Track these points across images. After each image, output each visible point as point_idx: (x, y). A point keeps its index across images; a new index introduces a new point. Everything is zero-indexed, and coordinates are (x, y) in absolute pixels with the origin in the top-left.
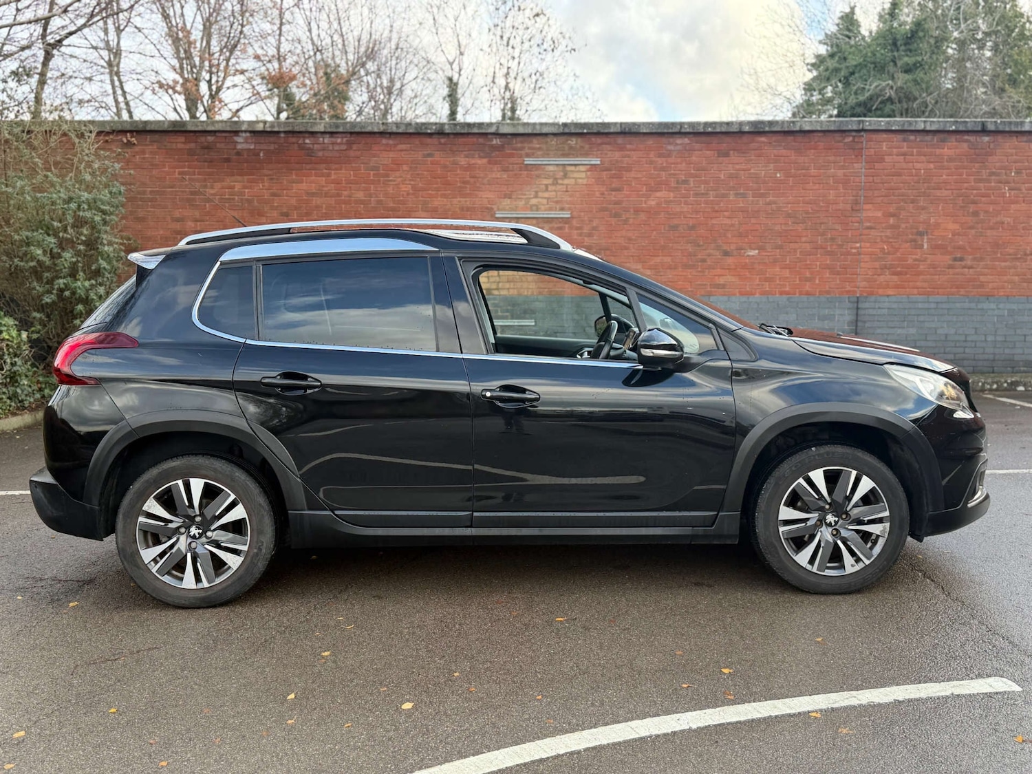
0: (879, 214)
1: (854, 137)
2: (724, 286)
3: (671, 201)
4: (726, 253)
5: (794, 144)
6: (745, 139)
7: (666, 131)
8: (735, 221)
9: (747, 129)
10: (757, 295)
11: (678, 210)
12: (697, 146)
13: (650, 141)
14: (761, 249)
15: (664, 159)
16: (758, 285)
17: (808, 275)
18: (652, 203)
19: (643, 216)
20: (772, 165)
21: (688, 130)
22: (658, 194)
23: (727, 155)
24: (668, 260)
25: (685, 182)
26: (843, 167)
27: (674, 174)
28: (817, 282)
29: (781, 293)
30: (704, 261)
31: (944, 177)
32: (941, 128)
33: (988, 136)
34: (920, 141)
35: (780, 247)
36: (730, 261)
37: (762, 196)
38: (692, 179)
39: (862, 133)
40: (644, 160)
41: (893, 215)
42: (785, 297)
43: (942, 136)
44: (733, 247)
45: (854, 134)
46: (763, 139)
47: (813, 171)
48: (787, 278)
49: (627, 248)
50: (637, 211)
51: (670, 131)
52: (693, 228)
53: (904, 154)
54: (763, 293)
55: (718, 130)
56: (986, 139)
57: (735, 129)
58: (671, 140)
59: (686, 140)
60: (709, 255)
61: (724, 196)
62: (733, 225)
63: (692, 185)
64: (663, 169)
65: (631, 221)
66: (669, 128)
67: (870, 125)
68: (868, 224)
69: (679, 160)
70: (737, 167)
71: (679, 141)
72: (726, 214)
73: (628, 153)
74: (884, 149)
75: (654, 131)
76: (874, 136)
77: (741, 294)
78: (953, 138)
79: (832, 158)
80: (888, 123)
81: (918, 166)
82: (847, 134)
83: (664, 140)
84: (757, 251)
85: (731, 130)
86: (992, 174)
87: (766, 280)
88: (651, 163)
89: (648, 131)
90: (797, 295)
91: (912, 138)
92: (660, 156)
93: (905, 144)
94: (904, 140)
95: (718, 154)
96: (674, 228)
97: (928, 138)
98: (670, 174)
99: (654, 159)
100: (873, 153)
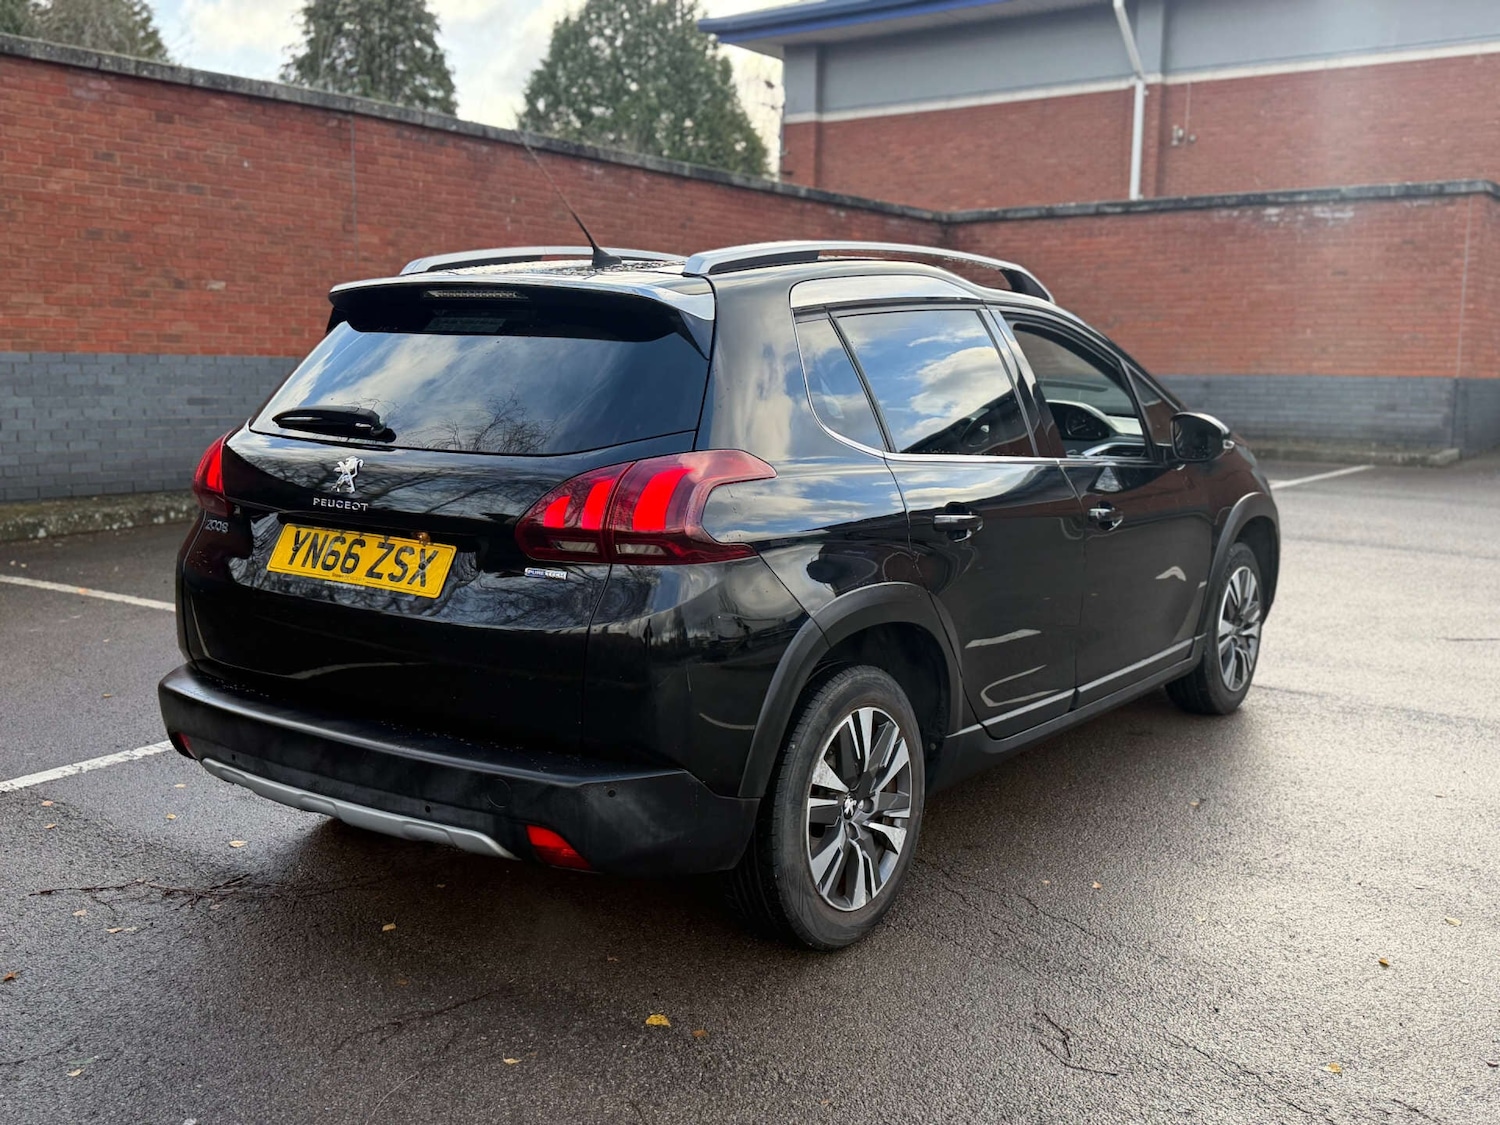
0: (375, 240)
1: (340, 120)
2: (176, 338)
3: (87, 188)
4: (179, 284)
5: (263, 117)
6: (196, 98)
7: (74, 62)
8: (189, 232)
9: (200, 82)
10: (228, 355)
11: (100, 204)
12: (123, 97)
13: (45, 77)
14: (230, 280)
15: (70, 112)
16: (228, 338)
17: (294, 325)
18: (55, 187)
19: (39, 209)
20: (235, 146)
21: (111, 68)
22: (66, 173)
23: (169, 120)
24: (87, 289)
25: (109, 156)
26: (328, 165)
27: (90, 141)
28: (307, 336)
29: (261, 352)
30: (145, 294)
31: (444, 196)
32: (441, 126)
33: (487, 145)
34: (417, 140)
35: (254, 279)
36: (184, 297)
37: (225, 194)
38: (118, 154)
39: (350, 117)
40: (36, 107)
41: (392, 244)
42: (266, 357)
43: (439, 137)
44: (189, 273)
45: (340, 116)
46: (220, 103)
47: (291, 165)
48: (266, 328)
49: (15, 265)
50: (32, 198)
51: (81, 64)
52: (126, 237)
53: (400, 156)
54: (235, 352)
55: (158, 77)
56: (485, 149)
57: (182, 79)
58: (81, 80)
59: (105, 85)
60: (154, 285)
61: (170, 188)
62: (185, 238)
63: (118, 164)
64: (70, 129)
65: (20, 216)
66: (80, 59)
67: (361, 106)
68: (365, 254)
69: (96, 117)
70: (187, 142)
71: (93, 84)
72: (176, 218)
73: (7, 90)
74: (376, 144)
75: (55, 59)
76: (362, 123)
77: (206, 351)
78: (450, 142)
79: (314, 148)
80: (382, 107)
81: (416, 175)
82: (332, 114)
83: (68, 78)
84: (223, 284)
85: (179, 80)
86: (493, 198)
87: (239, 330)
88: (50, 114)
89: (44, 57)
90: (282, 356)
91: (407, 133)
92: (63, 104)
93: (399, 141)
94: (399, 136)
95: (157, 116)
96: (95, 235)
97: (425, 137)
98: (83, 140)
99: (53, 108)
100: (363, 149)
